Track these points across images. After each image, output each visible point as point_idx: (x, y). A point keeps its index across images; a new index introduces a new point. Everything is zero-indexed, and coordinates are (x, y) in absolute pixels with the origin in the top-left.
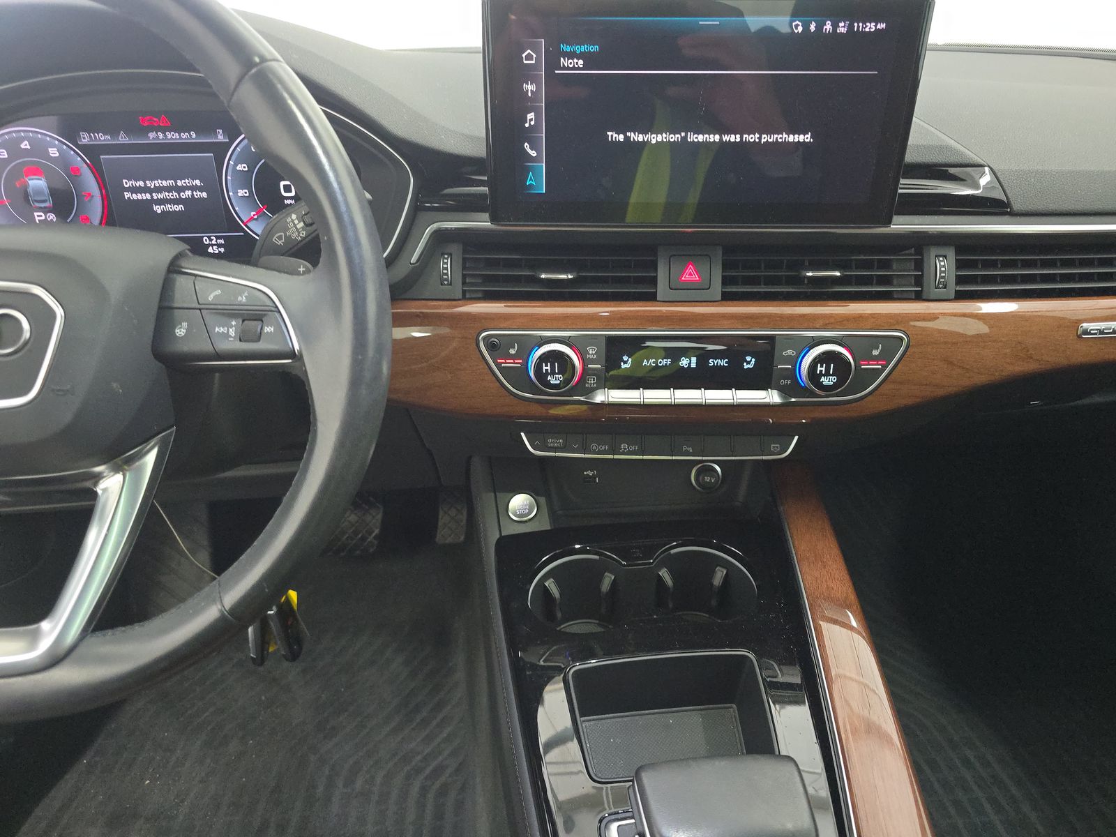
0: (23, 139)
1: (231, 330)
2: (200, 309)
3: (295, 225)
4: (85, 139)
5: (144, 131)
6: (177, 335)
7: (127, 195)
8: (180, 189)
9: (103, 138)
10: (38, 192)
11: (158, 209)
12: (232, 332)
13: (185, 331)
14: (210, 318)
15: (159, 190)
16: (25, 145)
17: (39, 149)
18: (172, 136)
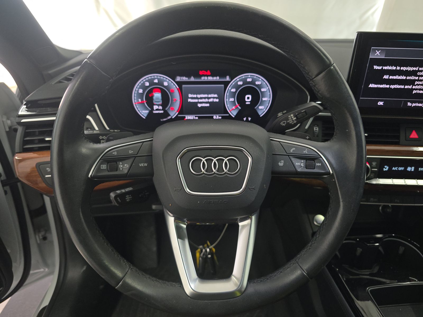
0: (155, 79)
1: (302, 164)
2: (288, 155)
3: (292, 119)
4: (178, 79)
5: (200, 76)
6: (280, 165)
7: (190, 100)
8: (209, 98)
9: (185, 79)
10: (157, 98)
11: (199, 105)
12: (302, 165)
13: (283, 164)
14: (293, 159)
15: (201, 98)
16: (156, 81)
17: (161, 83)
18: (210, 78)
